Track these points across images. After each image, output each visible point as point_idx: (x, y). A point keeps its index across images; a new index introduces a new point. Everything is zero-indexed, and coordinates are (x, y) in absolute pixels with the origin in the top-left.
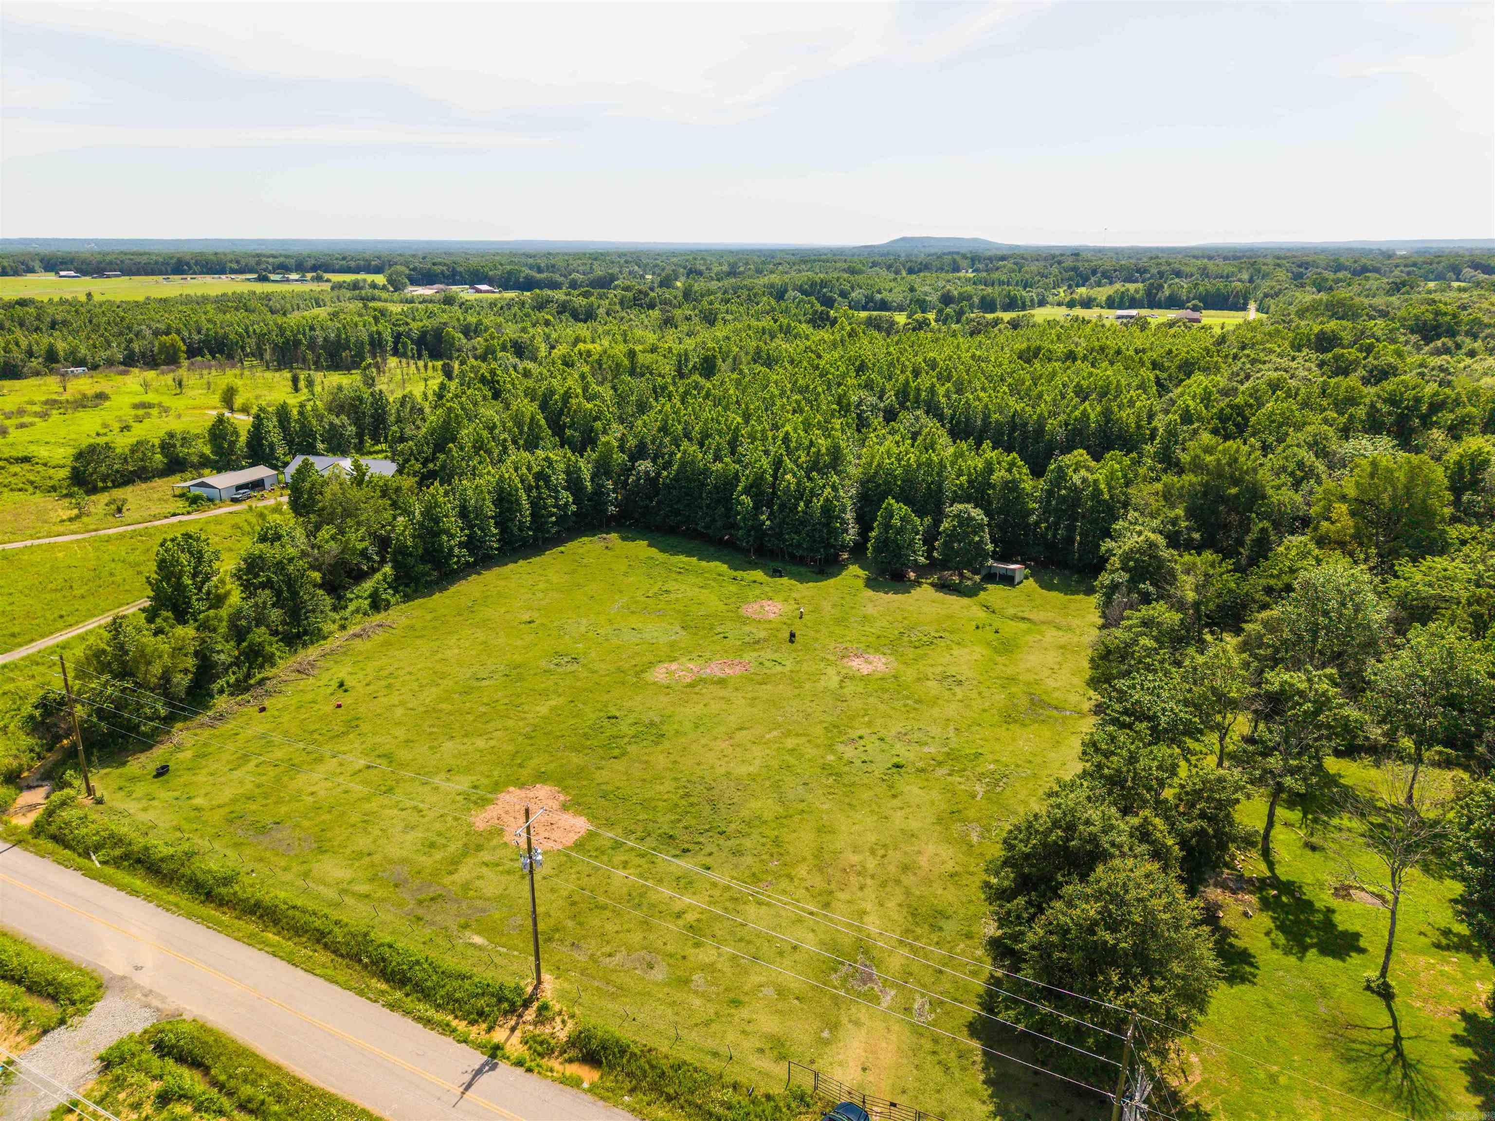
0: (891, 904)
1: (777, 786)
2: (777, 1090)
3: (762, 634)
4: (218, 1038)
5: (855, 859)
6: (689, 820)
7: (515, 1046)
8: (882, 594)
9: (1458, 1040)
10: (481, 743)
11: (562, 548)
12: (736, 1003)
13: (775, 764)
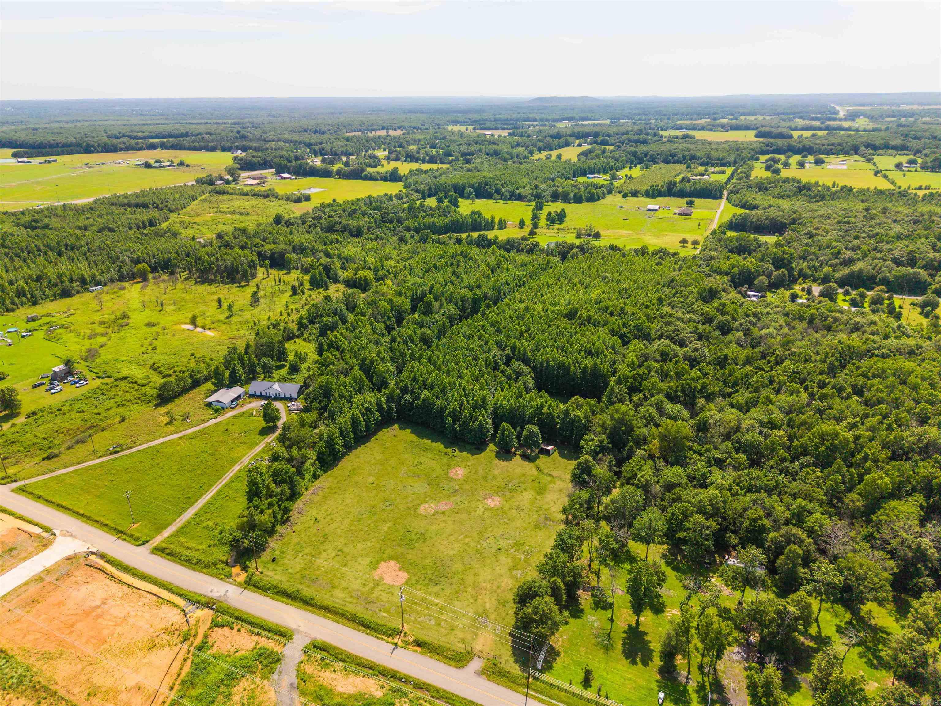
0: (493, 599)
1: (462, 558)
2: (463, 651)
3: (457, 487)
4: (329, 645)
5: (484, 585)
6: (437, 573)
7: (400, 643)
8: (501, 462)
9: (625, 632)
10: (369, 544)
11: (376, 437)
12: (453, 630)
13: (461, 550)
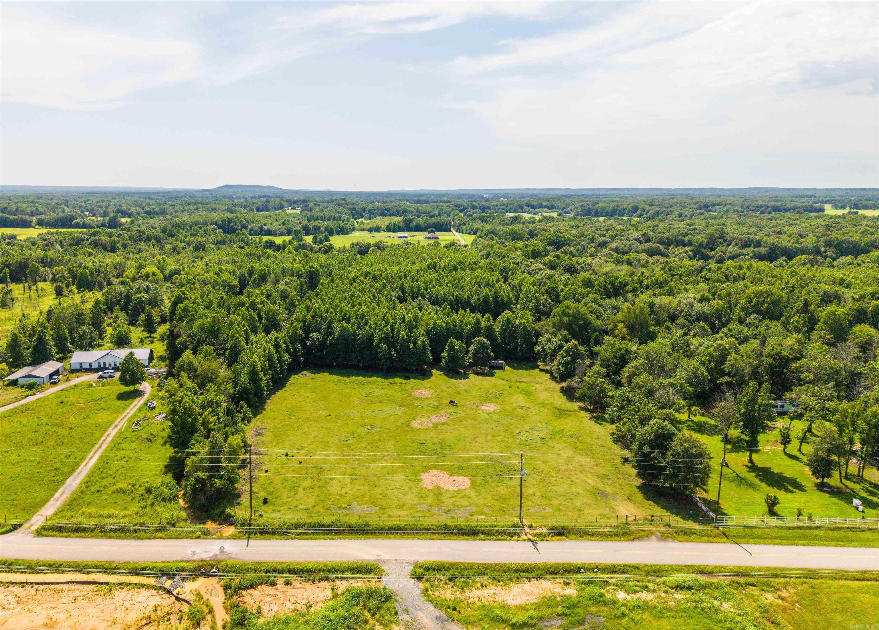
3: (435, 403)
5: (564, 467)
8: (460, 380)
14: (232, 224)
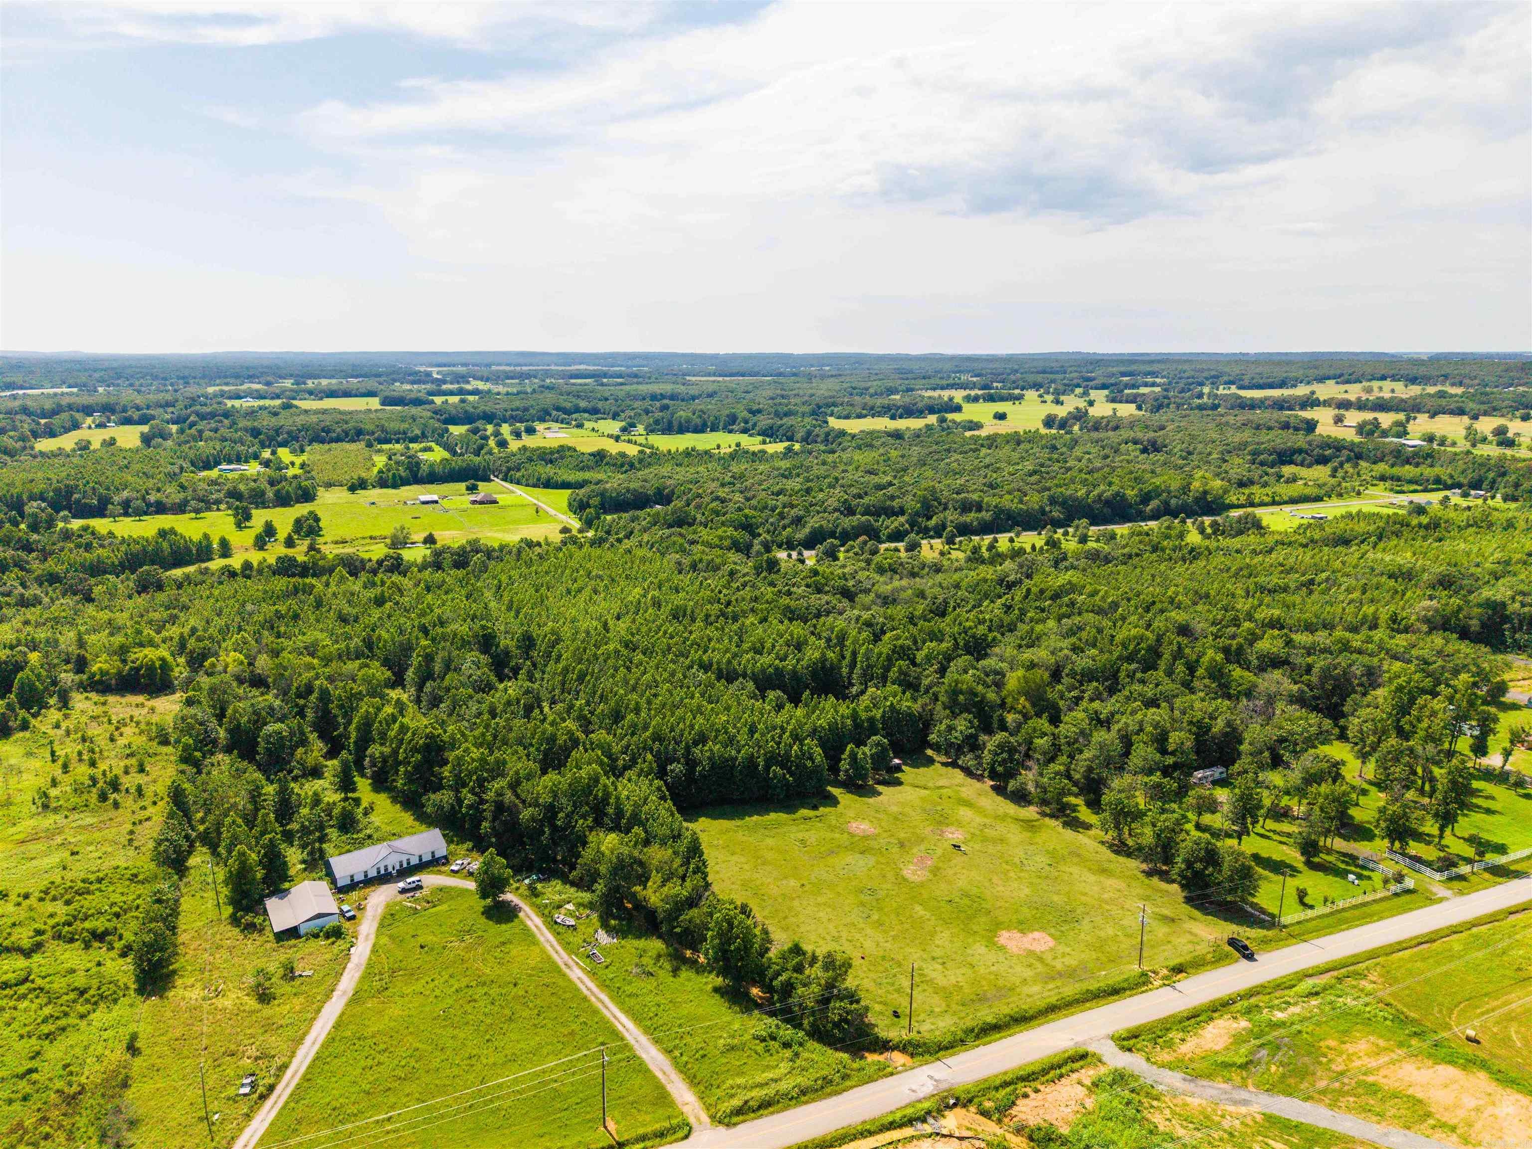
3: (894, 841)
14: (76, 496)
